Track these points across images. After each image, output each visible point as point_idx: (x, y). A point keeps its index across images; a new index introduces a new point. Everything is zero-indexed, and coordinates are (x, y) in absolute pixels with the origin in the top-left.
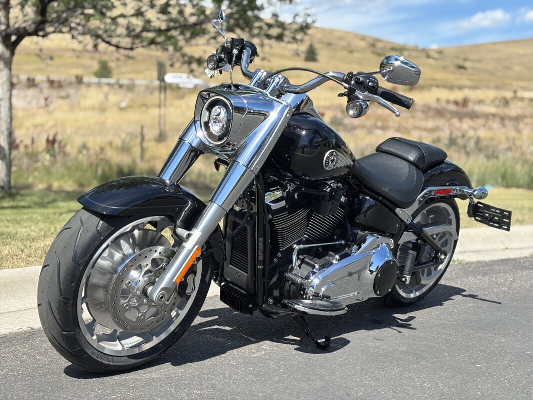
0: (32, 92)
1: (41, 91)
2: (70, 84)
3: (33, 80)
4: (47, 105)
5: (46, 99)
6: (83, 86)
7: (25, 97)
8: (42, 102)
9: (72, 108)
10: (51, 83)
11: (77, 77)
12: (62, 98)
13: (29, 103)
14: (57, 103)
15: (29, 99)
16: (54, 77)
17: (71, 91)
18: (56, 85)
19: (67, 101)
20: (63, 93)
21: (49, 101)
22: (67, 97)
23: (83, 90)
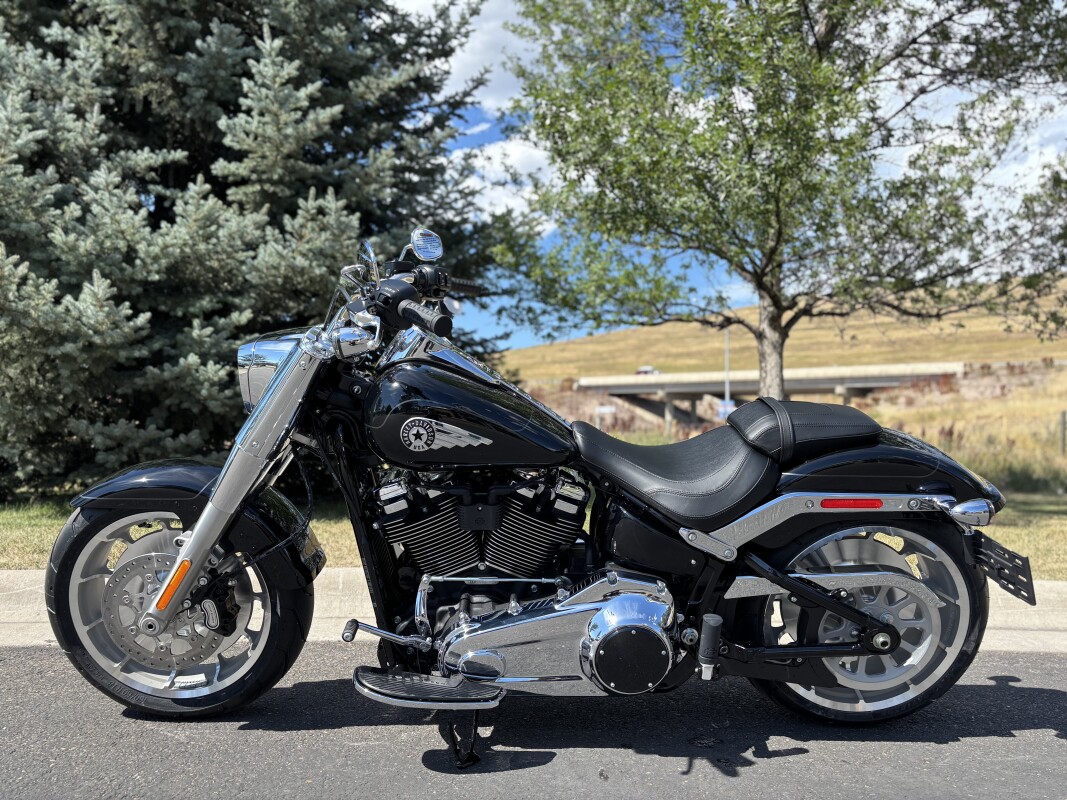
0: (987, 381)
1: (998, 379)
2: (1036, 369)
3: (989, 367)
4: (1003, 394)
5: (1003, 388)
6: (1053, 370)
7: (978, 387)
8: (998, 391)
9: (1035, 395)
10: (1011, 368)
11: (1045, 360)
12: (1023, 385)
13: (982, 393)
14: (1016, 391)
15: (982, 389)
16: (1015, 362)
17: (1037, 377)
18: (1017, 371)
19: (1031, 389)
20: (1025, 380)
21: (1006, 391)
22: (1031, 383)
23: (1052, 374)
